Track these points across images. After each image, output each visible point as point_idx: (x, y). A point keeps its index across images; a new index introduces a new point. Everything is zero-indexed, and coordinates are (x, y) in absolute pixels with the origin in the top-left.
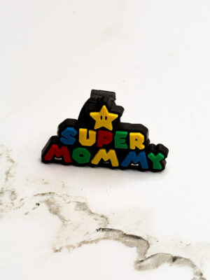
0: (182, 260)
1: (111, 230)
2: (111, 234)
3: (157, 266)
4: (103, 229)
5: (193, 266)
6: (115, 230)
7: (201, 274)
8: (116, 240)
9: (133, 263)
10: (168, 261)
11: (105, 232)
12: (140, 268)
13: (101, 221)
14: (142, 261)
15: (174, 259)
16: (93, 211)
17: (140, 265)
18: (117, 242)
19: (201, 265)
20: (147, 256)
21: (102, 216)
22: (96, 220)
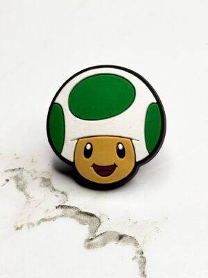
1: (69, 207)
2: (69, 211)
3: (104, 244)
4: (62, 206)
6: (72, 207)
8: (72, 217)
9: (83, 241)
10: (115, 239)
11: (63, 210)
12: (89, 247)
13: (61, 197)
14: (92, 239)
16: (55, 188)
17: (89, 243)
18: (72, 219)
20: (97, 234)
21: (63, 193)
22: (57, 196)
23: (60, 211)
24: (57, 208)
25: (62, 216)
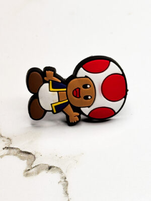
0: (55, 168)
1: (12, 148)
2: (12, 151)
3: (38, 173)
4: (7, 148)
5: (61, 172)
6: (15, 148)
7: (66, 178)
8: (14, 155)
9: (23, 172)
10: (46, 169)
11: (8, 150)
12: (27, 175)
13: (7, 141)
14: (29, 170)
15: (50, 168)
16: (2, 135)
17: (27, 173)
18: (15, 156)
19: (66, 172)
20: (33, 166)
21: (8, 139)
22: (4, 141)
23: (6, 151)
24: (4, 149)
25: (7, 154)
